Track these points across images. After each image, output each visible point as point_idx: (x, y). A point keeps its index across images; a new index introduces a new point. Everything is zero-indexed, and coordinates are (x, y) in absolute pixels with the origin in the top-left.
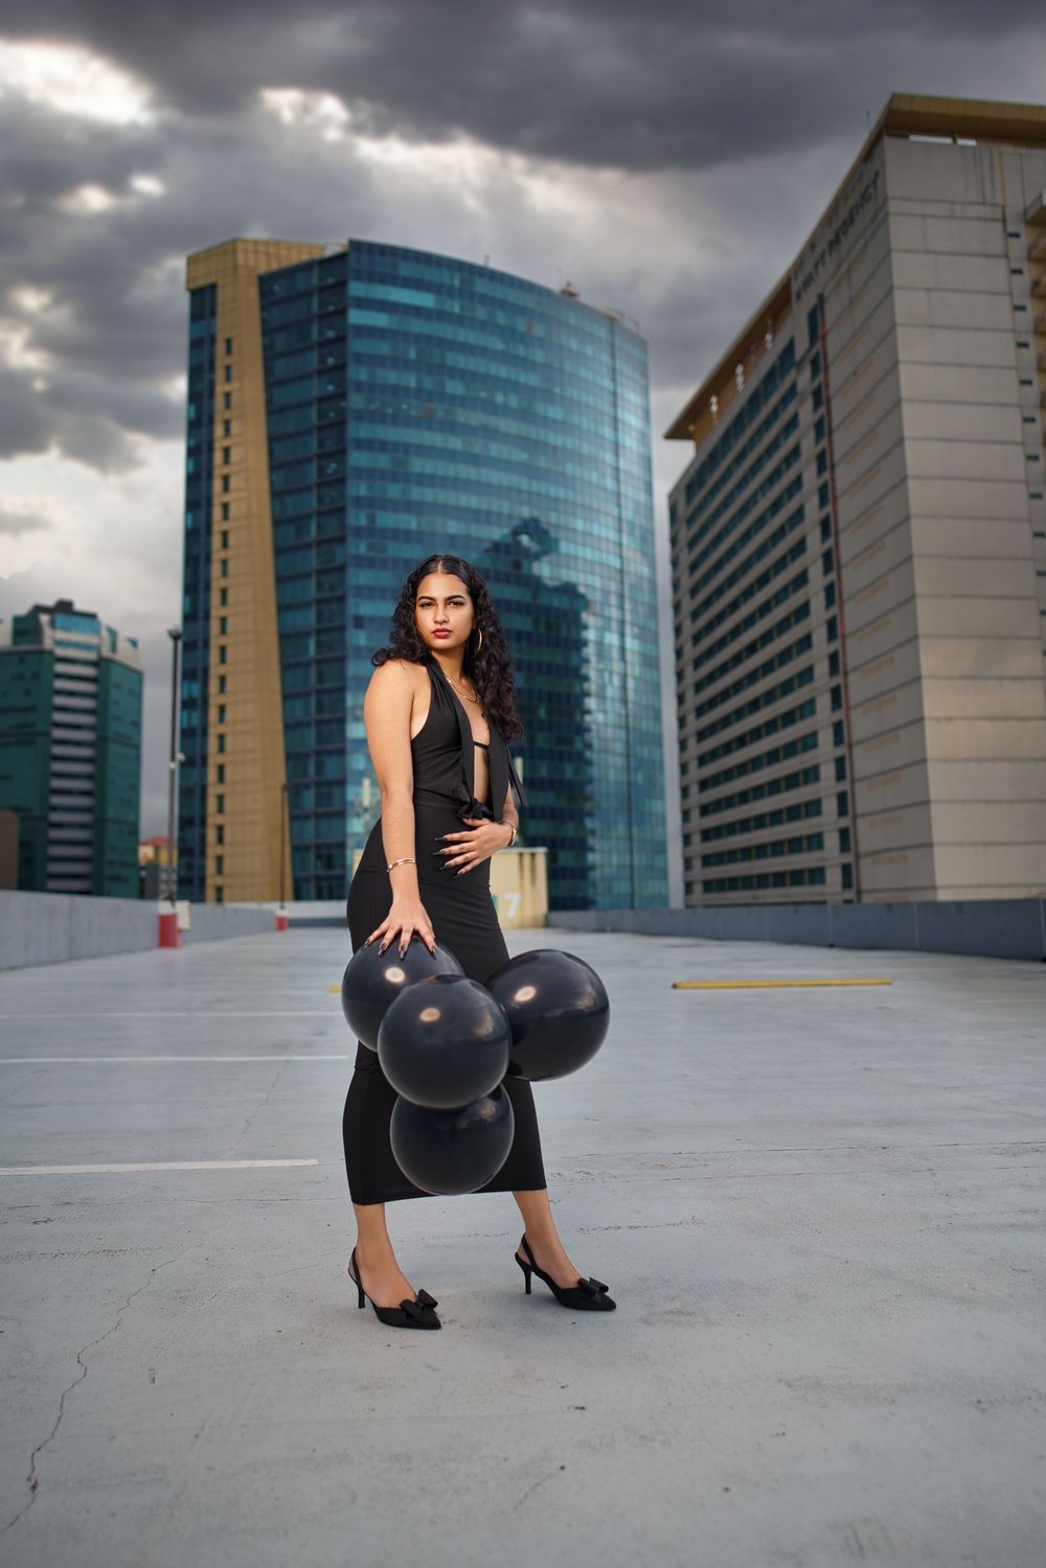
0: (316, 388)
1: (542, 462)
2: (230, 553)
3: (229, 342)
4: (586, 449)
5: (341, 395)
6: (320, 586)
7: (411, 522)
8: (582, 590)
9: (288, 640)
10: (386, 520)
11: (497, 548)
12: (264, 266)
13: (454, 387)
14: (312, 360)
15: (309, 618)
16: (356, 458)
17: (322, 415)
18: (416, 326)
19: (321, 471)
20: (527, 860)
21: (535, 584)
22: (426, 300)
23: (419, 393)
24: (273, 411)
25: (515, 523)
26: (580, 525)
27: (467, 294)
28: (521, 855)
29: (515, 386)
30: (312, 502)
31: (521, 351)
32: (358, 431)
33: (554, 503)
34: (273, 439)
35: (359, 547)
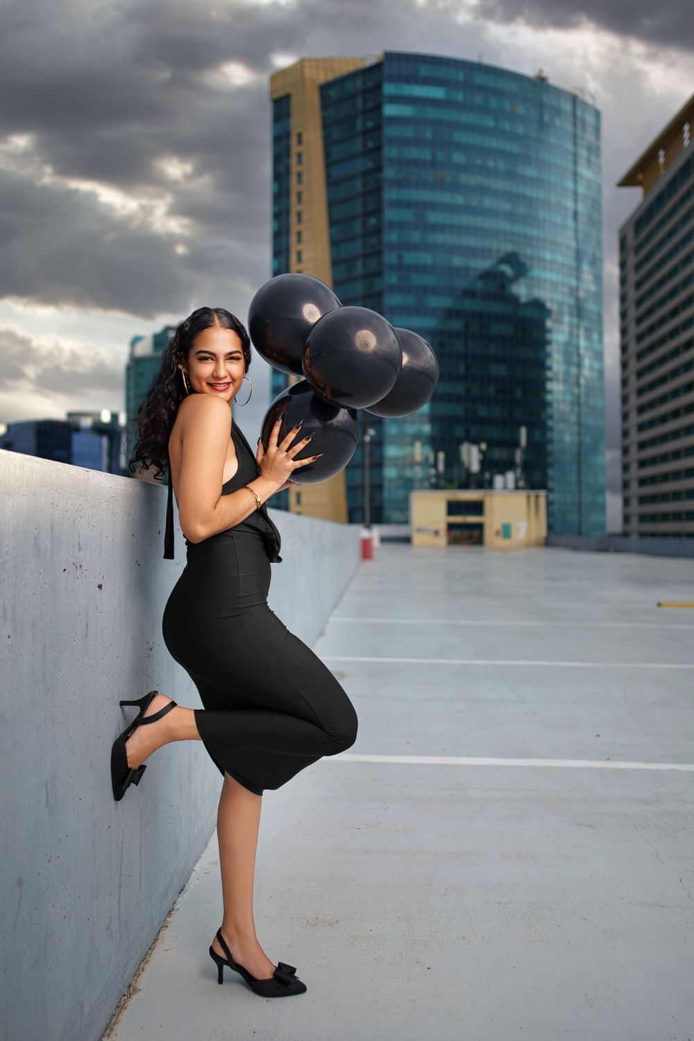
0: (361, 165)
1: (521, 210)
3: (300, 136)
4: (553, 198)
5: (379, 169)
7: (426, 259)
8: (549, 305)
10: (410, 258)
11: (487, 275)
12: (323, 77)
13: (458, 158)
14: (358, 145)
16: (389, 214)
17: (365, 184)
18: (432, 113)
19: (365, 225)
20: (533, 500)
21: (514, 300)
22: (438, 93)
23: (433, 164)
24: (331, 183)
26: (548, 256)
27: (468, 86)
28: (528, 497)
29: (502, 154)
30: (358, 247)
31: (507, 126)
32: (390, 194)
33: (529, 240)
34: (331, 204)
35: (392, 279)
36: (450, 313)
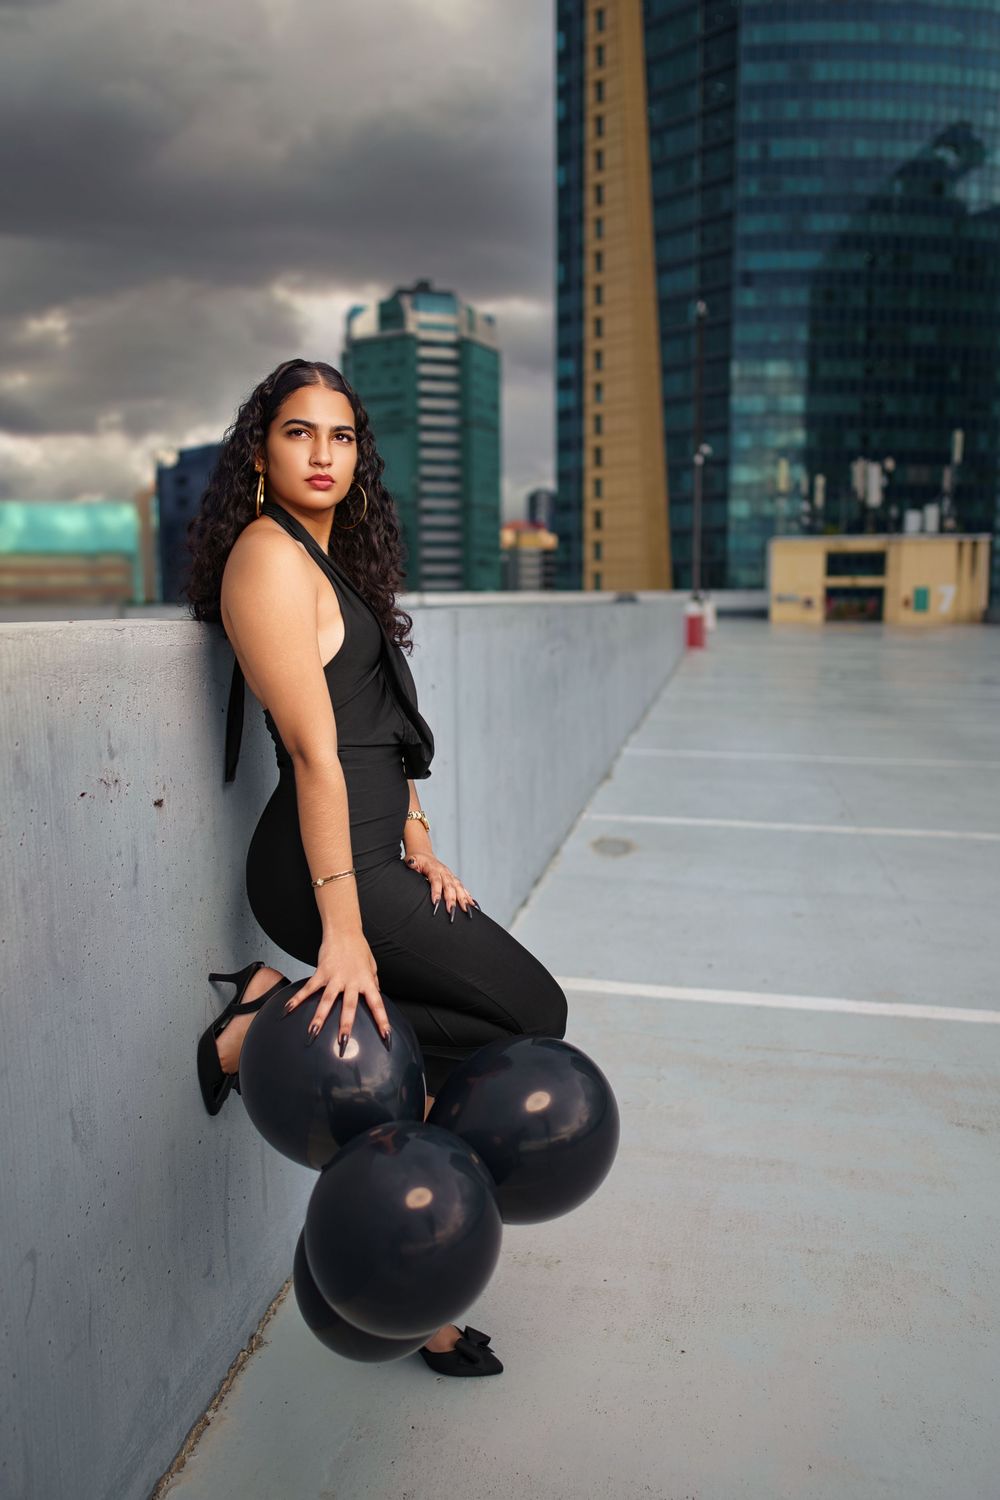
1: (982, 41)
2: (605, 210)
6: (703, 239)
7: (810, 148)
9: (669, 306)
10: (783, 149)
11: (911, 170)
15: (690, 279)
16: (750, 73)
17: (708, 21)
19: (706, 96)
20: (967, 550)
21: (956, 211)
24: (651, 24)
25: (940, 130)
28: (960, 545)
30: (694, 136)
32: (752, 35)
33: (994, 98)
34: (651, 63)
35: (750, 187)
36: (845, 242)
